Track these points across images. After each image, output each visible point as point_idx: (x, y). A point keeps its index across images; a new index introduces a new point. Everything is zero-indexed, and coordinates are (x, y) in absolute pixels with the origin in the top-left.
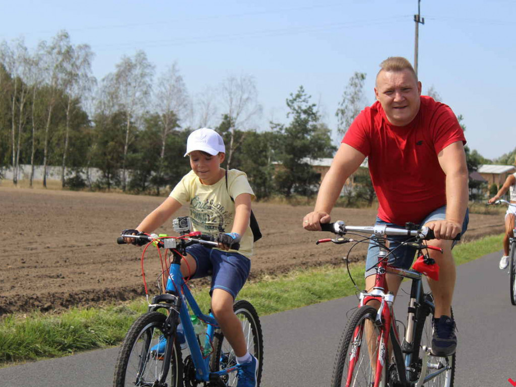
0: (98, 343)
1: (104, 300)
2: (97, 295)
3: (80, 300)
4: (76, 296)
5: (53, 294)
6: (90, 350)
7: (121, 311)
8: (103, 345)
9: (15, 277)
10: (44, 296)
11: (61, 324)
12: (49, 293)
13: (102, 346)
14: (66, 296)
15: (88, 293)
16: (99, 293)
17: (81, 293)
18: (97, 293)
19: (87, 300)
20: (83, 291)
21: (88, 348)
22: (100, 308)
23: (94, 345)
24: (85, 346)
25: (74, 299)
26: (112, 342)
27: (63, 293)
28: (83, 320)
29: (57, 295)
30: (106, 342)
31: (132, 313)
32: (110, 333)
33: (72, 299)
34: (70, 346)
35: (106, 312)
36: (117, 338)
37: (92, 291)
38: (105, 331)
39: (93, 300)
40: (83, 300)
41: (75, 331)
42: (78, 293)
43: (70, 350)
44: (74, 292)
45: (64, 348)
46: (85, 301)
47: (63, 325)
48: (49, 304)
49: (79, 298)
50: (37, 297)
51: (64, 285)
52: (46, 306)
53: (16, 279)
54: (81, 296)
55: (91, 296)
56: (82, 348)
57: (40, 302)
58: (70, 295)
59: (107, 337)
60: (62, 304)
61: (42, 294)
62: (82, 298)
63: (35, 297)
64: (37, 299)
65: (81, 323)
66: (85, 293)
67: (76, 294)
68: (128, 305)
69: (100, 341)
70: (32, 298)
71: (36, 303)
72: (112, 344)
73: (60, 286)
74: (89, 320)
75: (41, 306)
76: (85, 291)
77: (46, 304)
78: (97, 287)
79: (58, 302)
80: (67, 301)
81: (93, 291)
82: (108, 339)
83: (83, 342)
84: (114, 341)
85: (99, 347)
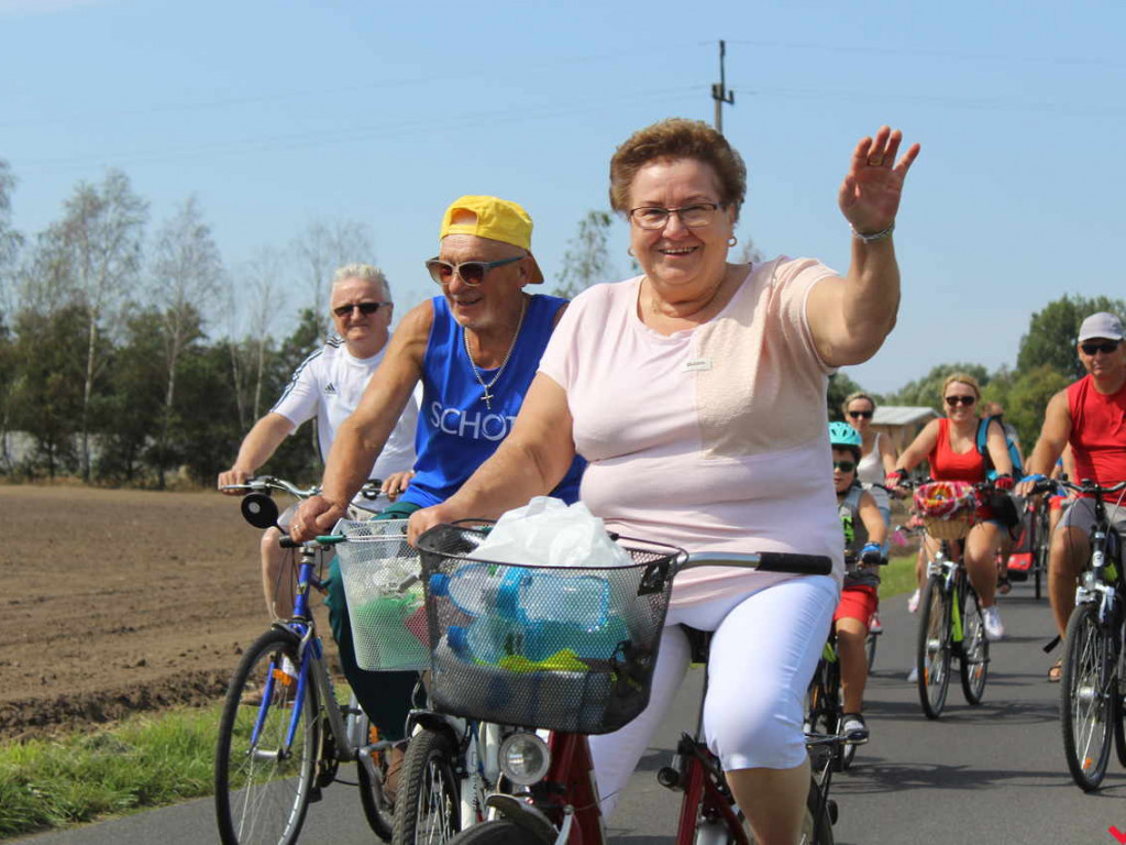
0: (53, 819)
1: (58, 721)
2: (42, 712)
3: (4, 723)
6: (32, 833)
7: (98, 744)
8: (61, 822)
13: (59, 824)
15: (21, 706)
16: (46, 707)
17: (6, 709)
18: (41, 706)
19: (20, 723)
20: (11, 704)
21: (27, 830)
22: (50, 739)
23: (42, 824)
24: (20, 824)
26: (80, 814)
28: (15, 768)
30: (67, 816)
31: (122, 750)
32: (75, 794)
35: (65, 748)
36: (91, 805)
37: (29, 702)
38: (64, 792)
39: (32, 722)
40: (11, 723)
46: (15, 725)
49: (2, 719)
54: (5, 714)
55: (28, 714)
56: (12, 831)
59: (70, 803)
62: (9, 719)
65: (9, 773)
66: (14, 707)
68: (115, 731)
69: (54, 813)
72: (80, 820)
74: (28, 768)
76: (15, 704)
78: (40, 694)
81: (33, 702)
82: (70, 809)
83: (17, 817)
84: (84, 814)
85: (50, 826)
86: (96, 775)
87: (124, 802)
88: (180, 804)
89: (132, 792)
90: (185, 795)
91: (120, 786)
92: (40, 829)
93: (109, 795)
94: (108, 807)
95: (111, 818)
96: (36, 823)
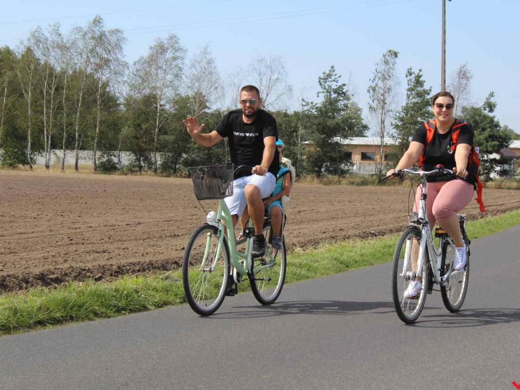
0: (149, 307)
1: (150, 271)
2: (143, 267)
3: (128, 271)
4: (124, 268)
5: (103, 266)
6: (141, 312)
7: (167, 278)
8: (153, 307)
9: (65, 253)
10: (95, 268)
11: (115, 289)
12: (99, 266)
13: (152, 309)
14: (115, 268)
15: (134, 265)
16: (144, 265)
17: (128, 265)
18: (142, 264)
19: (134, 271)
20: (130, 263)
21: (139, 310)
22: (147, 277)
23: (145, 308)
24: (137, 308)
25: (122, 270)
26: (160, 305)
27: (112, 265)
28: (135, 286)
29: (106, 267)
30: (155, 305)
31: (176, 281)
32: (158, 297)
33: (120, 270)
34: (124, 309)
35: (153, 280)
36: (164, 301)
37: (137, 263)
38: (154, 296)
39: (139, 271)
40: (130, 271)
41: (127, 296)
43: (123, 312)
44: (122, 264)
45: (119, 310)
46: (132, 272)
47: (117, 290)
48: (100, 275)
49: (126, 270)
50: (89, 269)
51: (111, 258)
52: (97, 277)
53: (66, 254)
54: (128, 268)
55: (137, 268)
56: (134, 310)
57: (91, 273)
58: (118, 266)
59: (156, 300)
60: (111, 275)
61: (93, 266)
62: (129, 270)
63: (87, 268)
64: (89, 270)
65: (132, 288)
67: (124, 266)
68: (173, 274)
69: (149, 304)
70: (85, 270)
71: (88, 274)
72: (160, 307)
73: (108, 259)
74: (139, 287)
75: (93, 277)
76: (132, 264)
77: (97, 274)
78: (142, 260)
79: (108, 273)
80: (116, 272)
81: (139, 263)
82: (156, 303)
83: (135, 305)
84: (162, 305)
85: (149, 310)
86: (167, 291)
87: (178, 301)
91: (176, 295)
93: (171, 299)
94: (171, 303)
95: (172, 307)
96: (142, 308)
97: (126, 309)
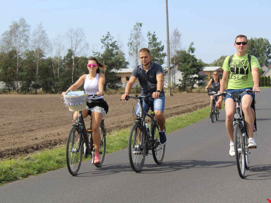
0: (18, 177)
1: (18, 154)
2: (14, 152)
3: (5, 155)
4: (3, 153)
6: (14, 181)
7: (28, 159)
8: (21, 178)
13: (20, 179)
15: (9, 150)
16: (15, 150)
17: (5, 151)
18: (13, 150)
19: (9, 154)
20: (6, 150)
21: (13, 180)
22: (16, 158)
23: (16, 179)
24: (11, 179)
26: (25, 176)
28: (9, 166)
30: (22, 176)
31: (34, 160)
32: (23, 171)
34: (3, 180)
35: (20, 160)
36: (27, 174)
37: (10, 149)
38: (21, 171)
39: (11, 154)
40: (7, 154)
41: (5, 172)
42: (3, 151)
43: (4, 182)
44: (1, 151)
49: (4, 154)
54: (5, 152)
55: (11, 152)
56: (9, 181)
59: (22, 173)
62: (6, 154)
66: (7, 151)
68: (31, 156)
72: (25, 177)
74: (12, 166)
76: (7, 150)
78: (13, 147)
82: (22, 175)
83: (10, 177)
84: (26, 176)
85: (18, 179)
86: (28, 167)
87: (35, 173)
88: (48, 172)
89: (37, 170)
90: (49, 170)
91: (34, 169)
92: (16, 180)
93: (31, 171)
94: (31, 174)
95: (32, 176)
97: (5, 180)
